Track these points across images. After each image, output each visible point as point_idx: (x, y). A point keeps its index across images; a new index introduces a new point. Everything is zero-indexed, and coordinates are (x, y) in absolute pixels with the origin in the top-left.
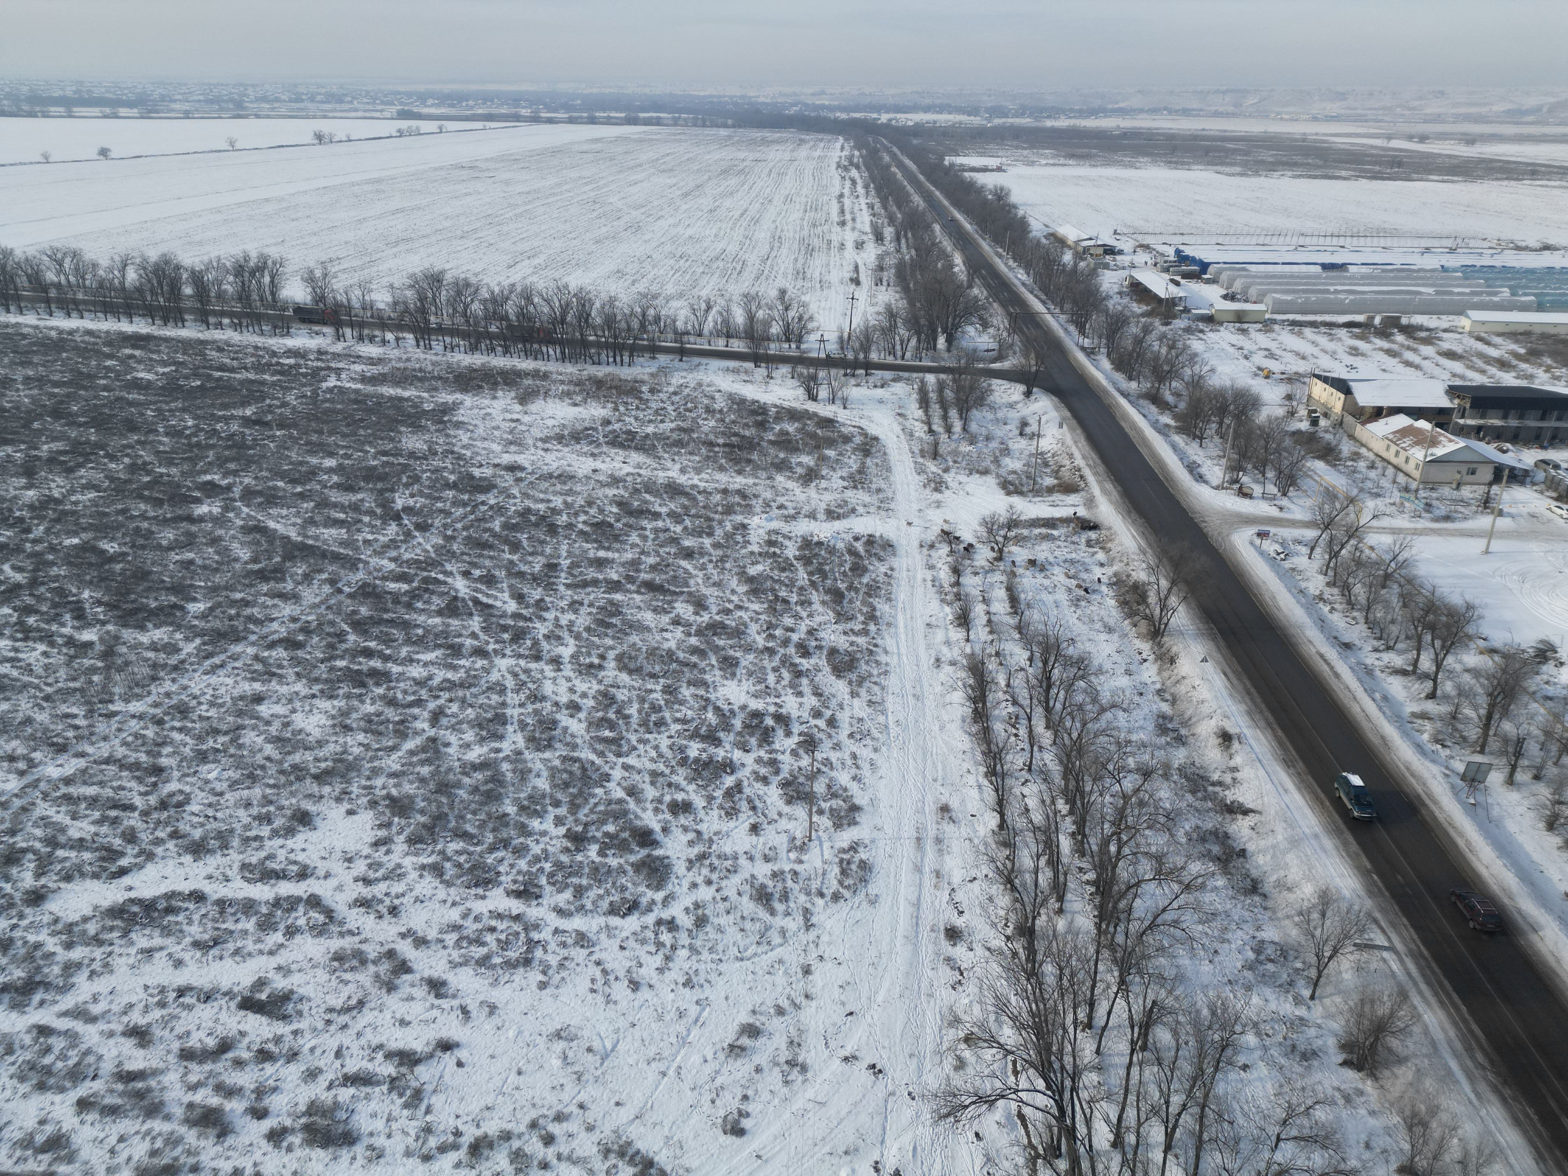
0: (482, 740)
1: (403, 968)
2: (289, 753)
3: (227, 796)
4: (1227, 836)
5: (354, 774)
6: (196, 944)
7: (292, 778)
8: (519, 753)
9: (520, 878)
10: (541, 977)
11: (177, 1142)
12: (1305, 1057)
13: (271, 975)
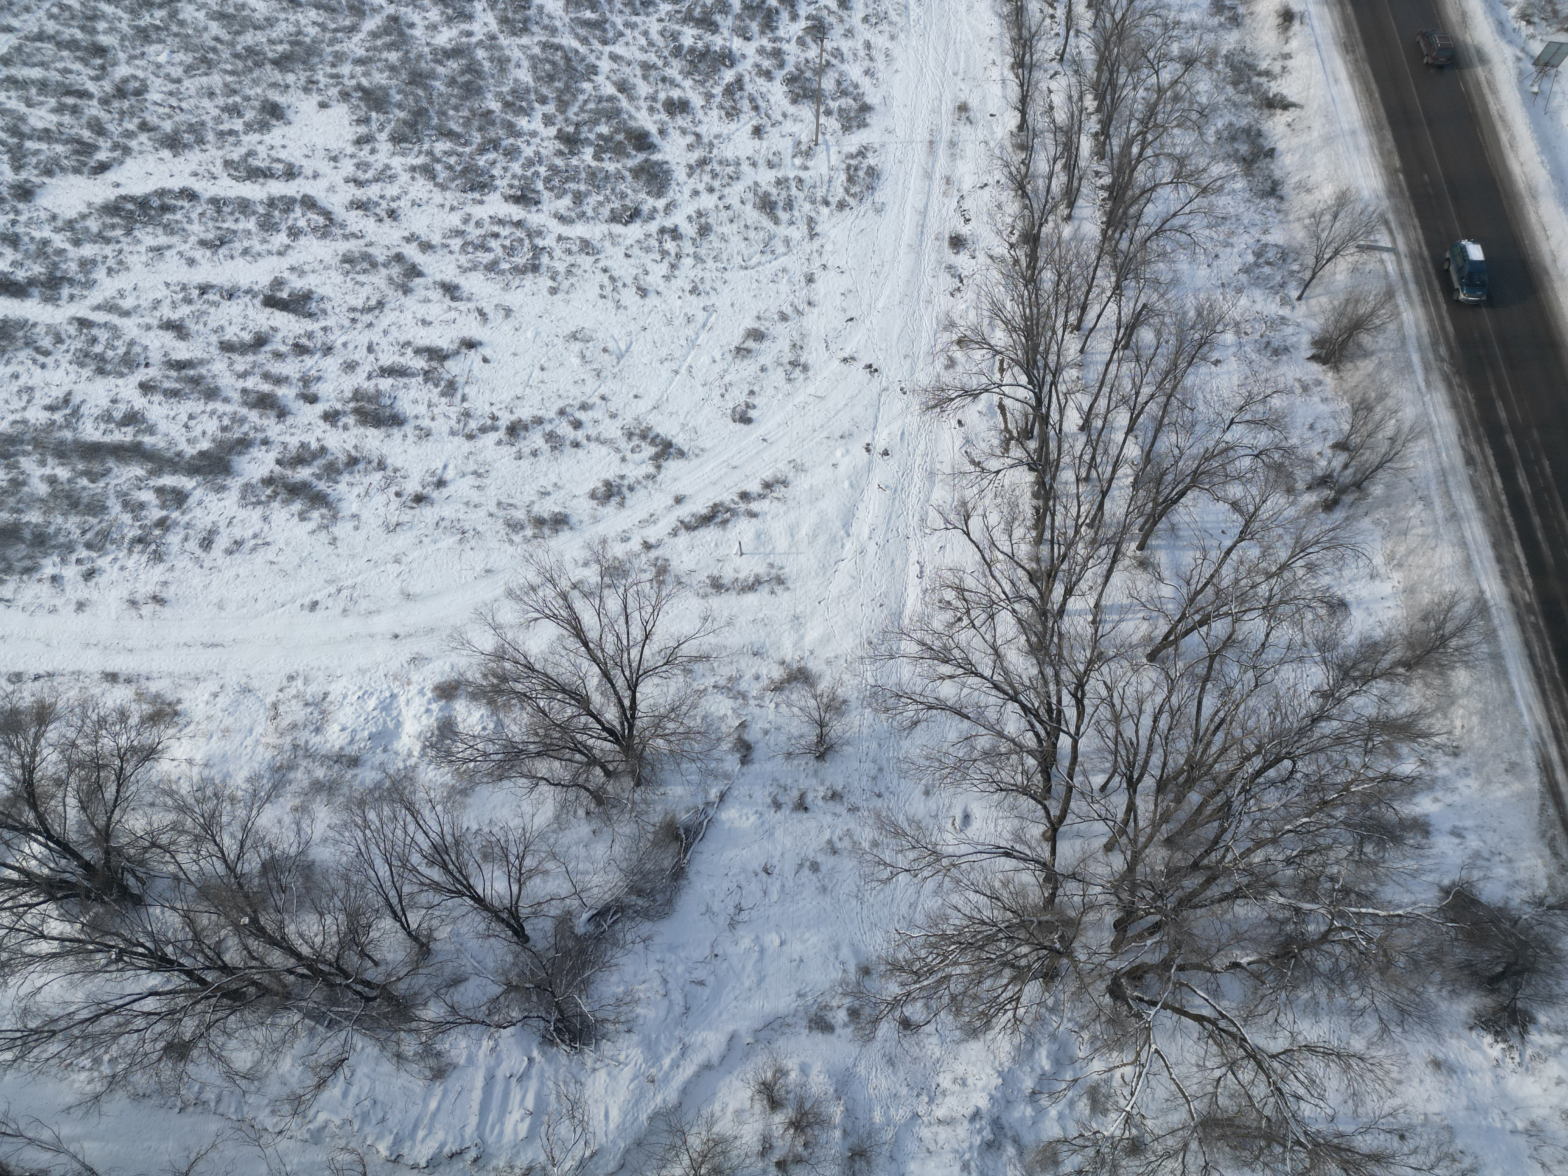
0: (449, 20)
1: (414, 271)
2: (238, 33)
3: (186, 83)
4: (1259, 134)
5: (316, 60)
6: (203, 243)
7: (250, 63)
8: (493, 38)
9: (516, 182)
10: (550, 283)
11: (243, 420)
12: (1276, 352)
13: (286, 275)
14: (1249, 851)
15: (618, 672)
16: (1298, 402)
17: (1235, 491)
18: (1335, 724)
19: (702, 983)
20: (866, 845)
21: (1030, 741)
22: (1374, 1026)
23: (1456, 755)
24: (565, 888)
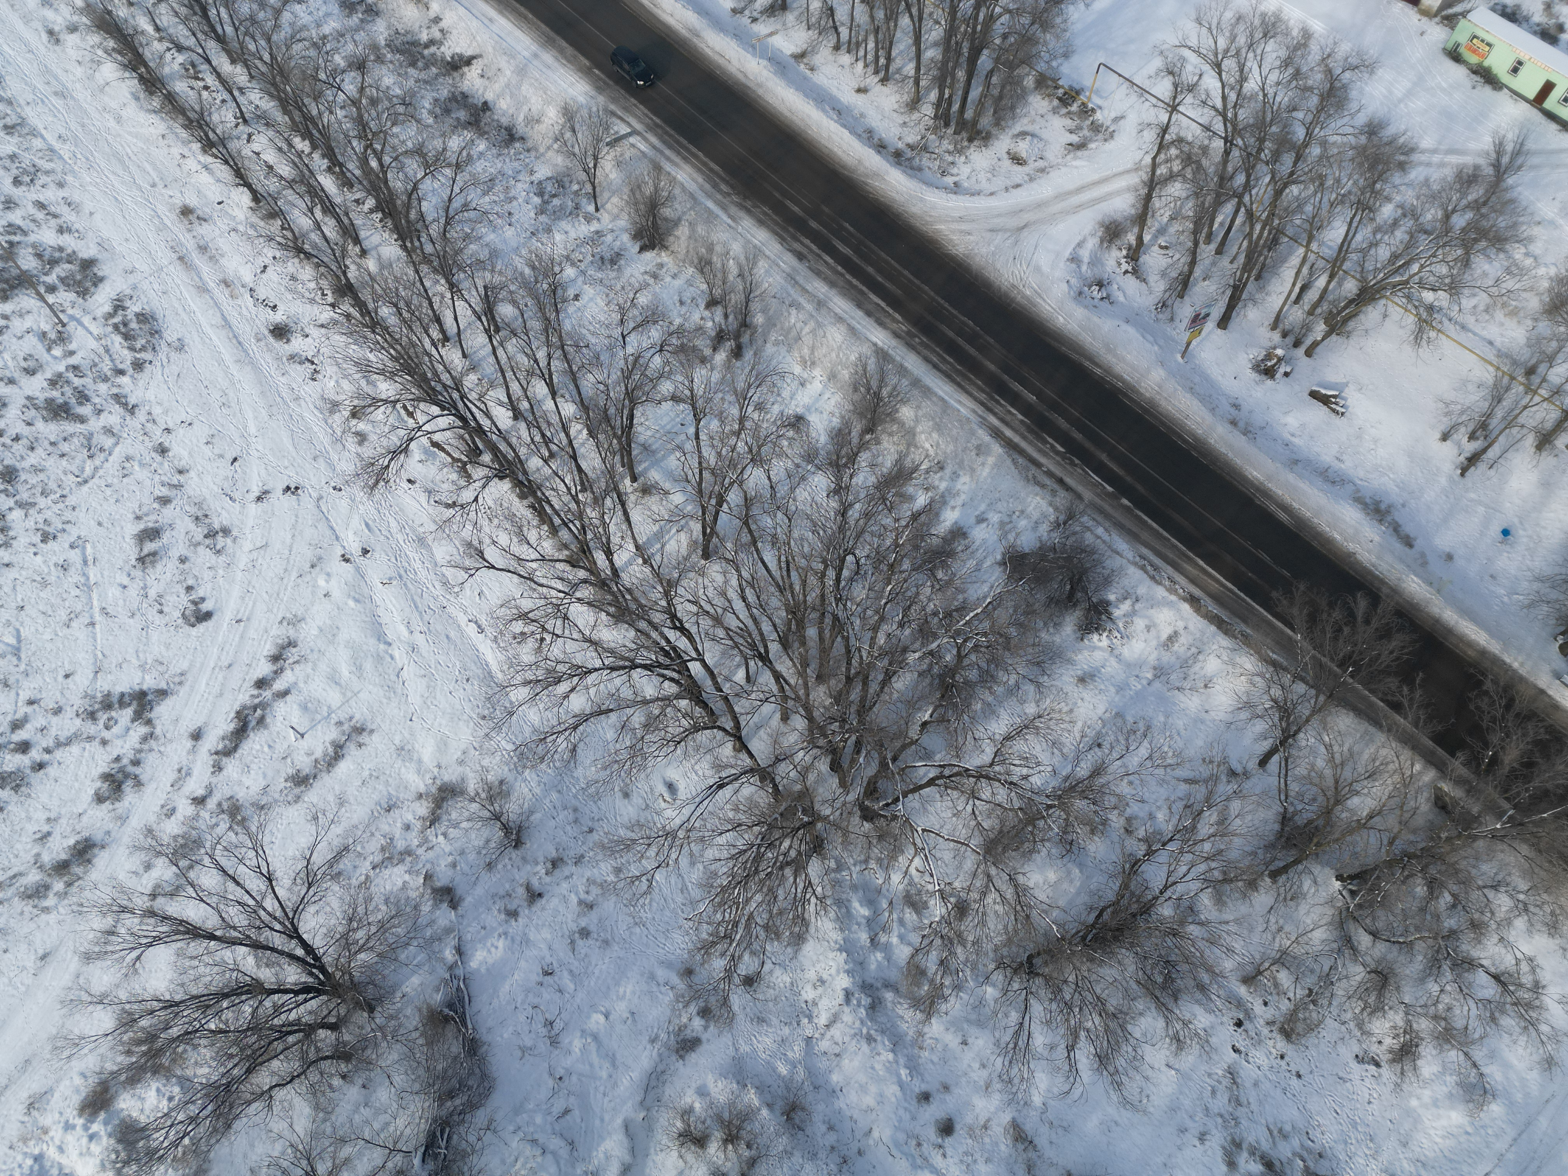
4: (465, 96)
12: (613, 262)
14: (873, 639)
15: (267, 933)
16: (657, 289)
17: (666, 387)
18: (857, 506)
19: (567, 1112)
20: (611, 878)
21: (670, 688)
22: (1030, 688)
23: (942, 468)
24: (377, 1156)
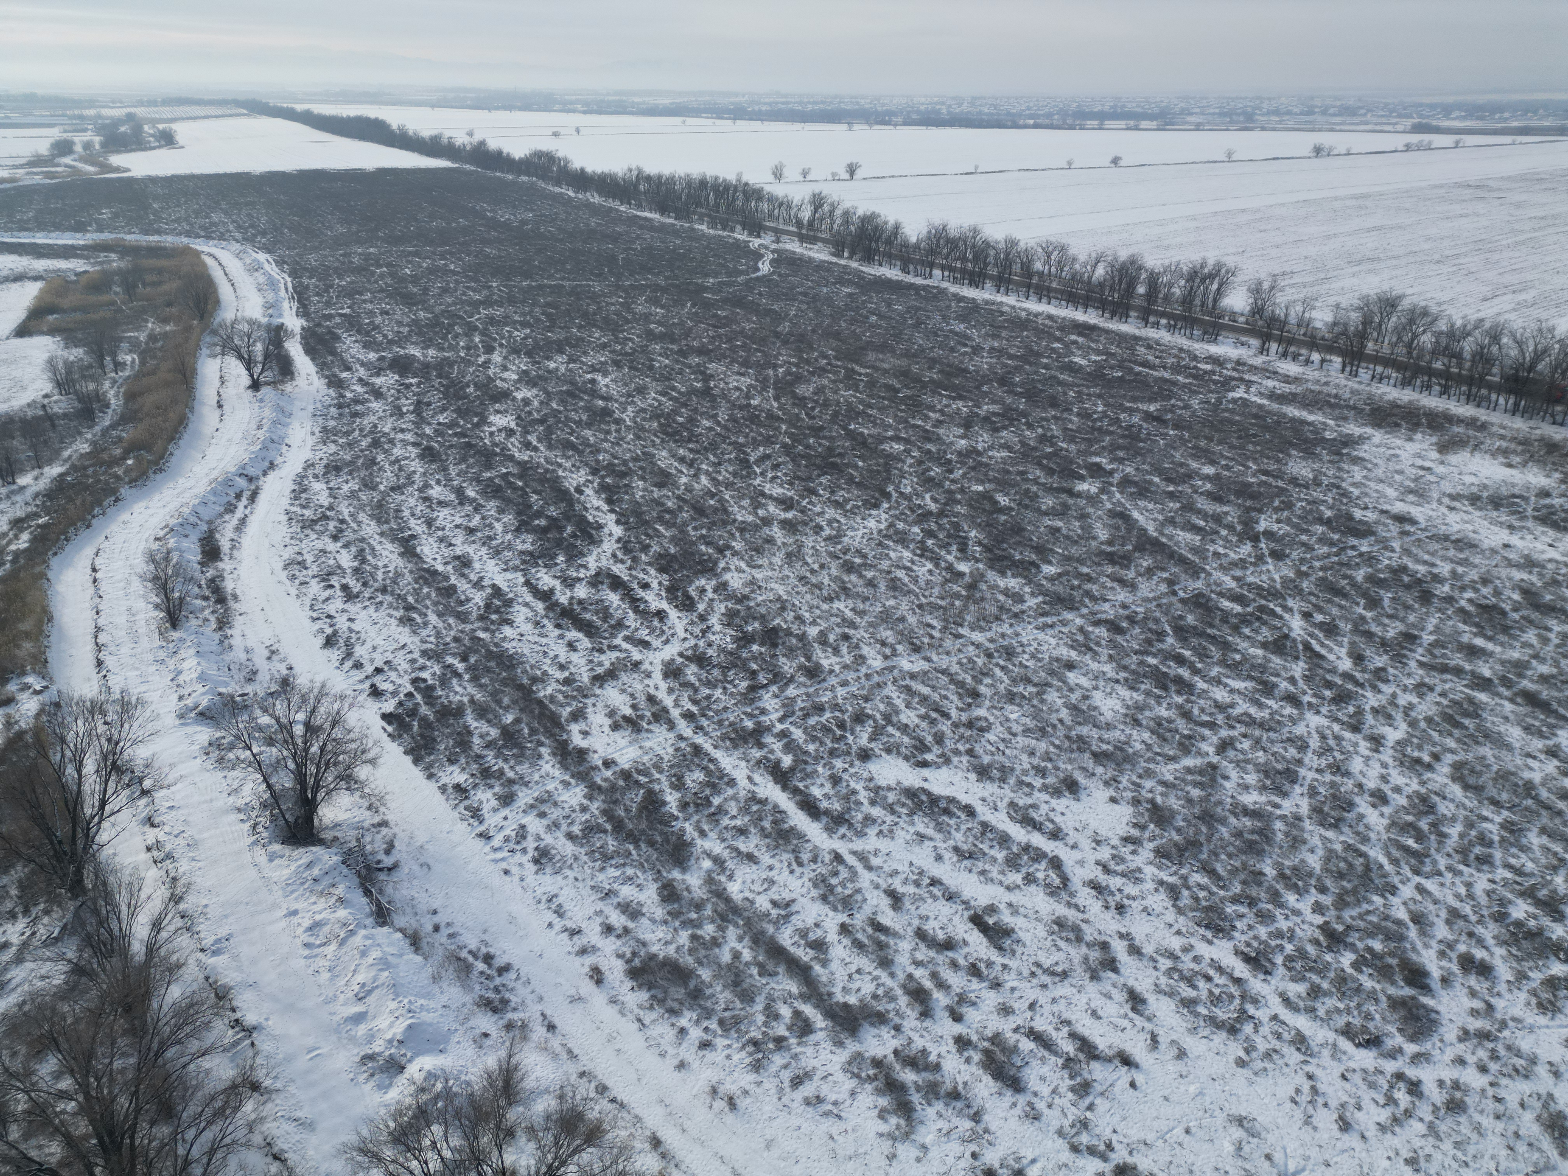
0: (1263, 788)
1: (1111, 965)
2: (1080, 724)
3: (1019, 739)
5: (1129, 767)
6: (956, 849)
7: (1075, 746)
8: (1299, 818)
9: (1255, 944)
10: (1242, 1054)
11: (893, 999)
13: (1002, 907)
